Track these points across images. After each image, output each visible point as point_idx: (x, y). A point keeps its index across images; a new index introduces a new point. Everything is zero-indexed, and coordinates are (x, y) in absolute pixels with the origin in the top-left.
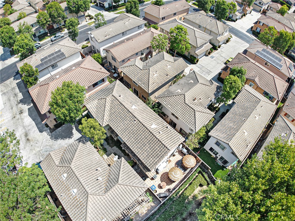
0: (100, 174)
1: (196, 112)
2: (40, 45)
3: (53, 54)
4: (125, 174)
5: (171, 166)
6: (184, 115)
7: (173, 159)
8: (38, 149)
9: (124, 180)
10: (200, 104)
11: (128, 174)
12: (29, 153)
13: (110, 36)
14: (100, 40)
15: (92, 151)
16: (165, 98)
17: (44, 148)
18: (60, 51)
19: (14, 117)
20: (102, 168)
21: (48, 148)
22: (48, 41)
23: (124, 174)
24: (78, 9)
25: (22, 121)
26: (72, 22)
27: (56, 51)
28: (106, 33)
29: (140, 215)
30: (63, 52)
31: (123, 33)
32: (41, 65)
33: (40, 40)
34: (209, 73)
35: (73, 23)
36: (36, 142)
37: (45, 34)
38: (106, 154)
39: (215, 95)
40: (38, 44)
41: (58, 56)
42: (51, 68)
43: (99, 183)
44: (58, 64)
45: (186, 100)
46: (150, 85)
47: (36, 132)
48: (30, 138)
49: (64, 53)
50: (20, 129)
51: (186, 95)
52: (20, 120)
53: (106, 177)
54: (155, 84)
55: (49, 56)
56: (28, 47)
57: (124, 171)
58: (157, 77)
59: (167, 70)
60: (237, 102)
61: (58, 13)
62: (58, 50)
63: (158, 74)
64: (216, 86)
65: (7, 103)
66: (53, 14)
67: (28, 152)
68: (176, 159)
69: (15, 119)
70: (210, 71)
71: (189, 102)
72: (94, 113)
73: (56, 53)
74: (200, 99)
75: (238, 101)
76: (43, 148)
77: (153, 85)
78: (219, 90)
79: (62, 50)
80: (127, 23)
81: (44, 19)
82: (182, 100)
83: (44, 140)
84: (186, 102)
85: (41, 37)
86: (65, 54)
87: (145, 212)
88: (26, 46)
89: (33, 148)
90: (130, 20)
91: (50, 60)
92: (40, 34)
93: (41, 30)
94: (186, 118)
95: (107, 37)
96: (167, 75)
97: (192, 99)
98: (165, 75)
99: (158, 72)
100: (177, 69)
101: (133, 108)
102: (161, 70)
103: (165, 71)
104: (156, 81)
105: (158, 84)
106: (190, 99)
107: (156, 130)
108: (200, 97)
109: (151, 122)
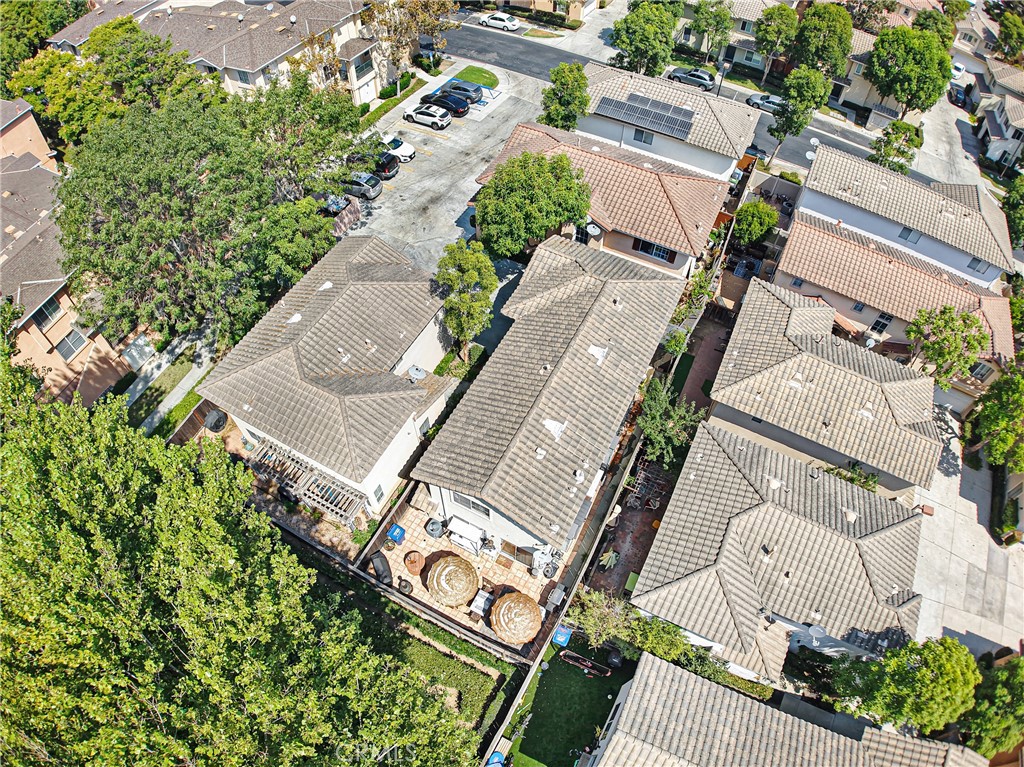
0: (358, 355)
1: (712, 570)
2: (711, 83)
3: (666, 107)
4: (377, 407)
5: (491, 574)
6: (678, 535)
7: (519, 574)
8: (410, 240)
9: (360, 411)
10: (764, 583)
11: (379, 416)
12: (392, 229)
13: (855, 200)
15: (419, 316)
16: (718, 448)
17: (420, 249)
18: (690, 114)
19: (467, 154)
21: (424, 255)
22: (741, 94)
24: (892, 80)
25: (466, 173)
26: (807, 84)
27: (684, 107)
28: (856, 183)
29: (314, 530)
30: (696, 124)
31: (907, 230)
32: (619, 105)
33: (729, 76)
34: (989, 614)
35: (808, 88)
36: (426, 226)
37: (754, 73)
38: (461, 383)
39: (849, 635)
40: (707, 77)
41: (671, 120)
42: (630, 133)
43: (332, 357)
44: (656, 139)
45: (745, 517)
46: (743, 385)
47: (452, 213)
48: (430, 212)
49: (694, 127)
50: (443, 181)
51: (763, 508)
52: (465, 169)
53: (357, 371)
54: (758, 398)
55: (656, 104)
56: (642, 46)
58: (792, 392)
59: (848, 416)
60: (867, 743)
61: (826, 44)
62: (689, 108)
63: (806, 391)
64: (896, 623)
65: (493, 120)
66: (810, 37)
67: (394, 226)
68: (522, 582)
69: (463, 158)
70: (1001, 613)
71: (746, 536)
72: (530, 275)
73: (678, 110)
74: (787, 575)
75: (874, 745)
76: (419, 247)
77: (752, 396)
78: (885, 644)
79: (698, 116)
81: (776, 30)
82: (739, 505)
83: (440, 240)
84: (735, 521)
85: (739, 73)
86: (692, 130)
87: (325, 540)
88: (641, 41)
89: (408, 228)
91: (646, 113)
92: (748, 63)
93: (757, 57)
94: (673, 547)
95: (845, 194)
96: (824, 423)
97: (766, 542)
98: (821, 418)
99: (813, 386)
100: (880, 449)
101: (593, 350)
102: (830, 394)
103: (836, 410)
104: (772, 397)
105: (767, 409)
106: (762, 531)
107: (541, 438)
108: (799, 573)
109: (568, 416)
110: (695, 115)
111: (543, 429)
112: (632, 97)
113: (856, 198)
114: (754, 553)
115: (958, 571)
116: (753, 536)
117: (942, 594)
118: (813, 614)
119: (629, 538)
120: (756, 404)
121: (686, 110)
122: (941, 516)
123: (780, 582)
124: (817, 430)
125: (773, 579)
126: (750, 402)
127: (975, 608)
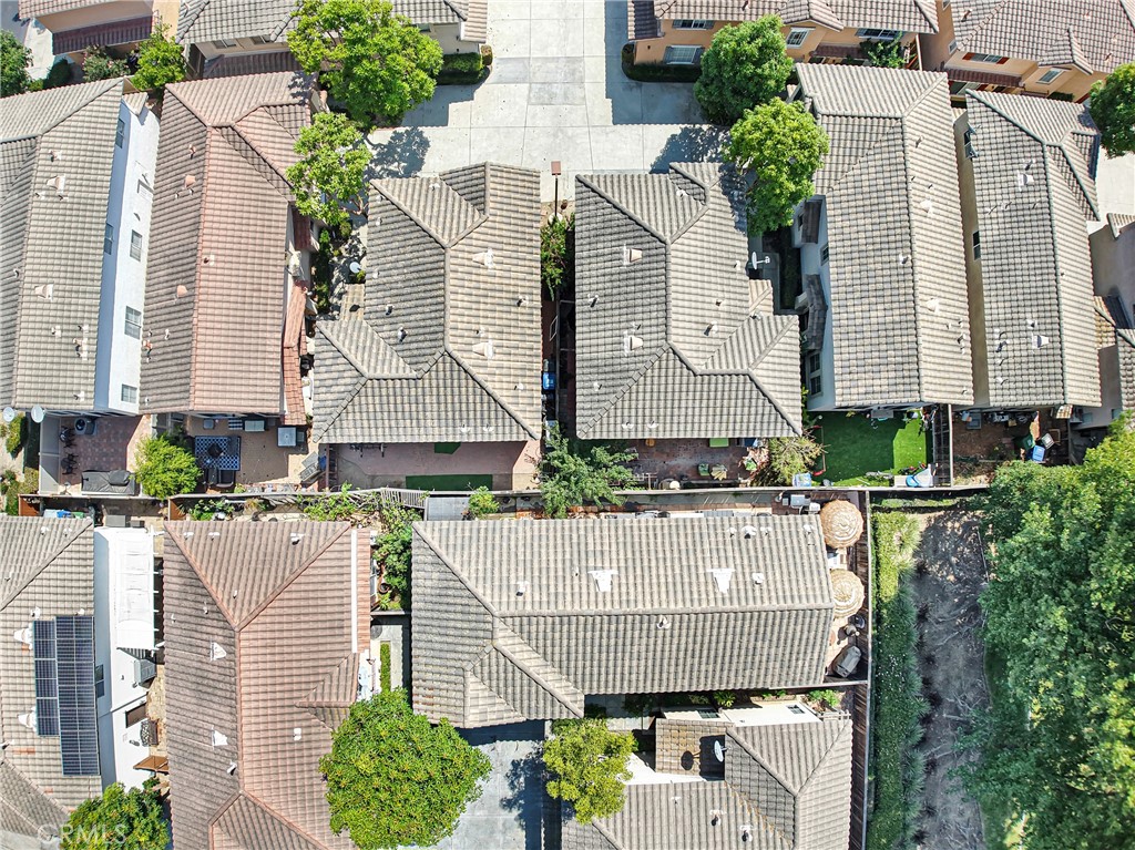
3: (42, 670)
14: (82, 395)
16: (612, 411)
18: (41, 629)
20: (717, 804)
23: (781, 763)
27: (29, 640)
30: (53, 612)
34: (578, 75)
41: (65, 650)
43: (755, 842)
45: (689, 361)
46: (512, 408)
49: (62, 613)
51: (676, 346)
53: (750, 809)
54: (521, 386)
55: (43, 687)
57: (773, 755)
58: (497, 350)
59: (497, 280)
63: (490, 335)
71: (705, 355)
73: (41, 649)
74: (718, 304)
77: (520, 394)
79: (38, 612)
80: (62, 179)
82: (678, 371)
84: (696, 369)
86: (69, 613)
90: (58, 154)
95: (85, 347)
96: (519, 305)
97: (701, 334)
98: (513, 309)
99: (482, 328)
100: (519, 235)
101: (605, 586)
102: (482, 306)
103: (498, 294)
104: (512, 372)
105: (528, 373)
106: (694, 340)
107: (742, 585)
108: (713, 293)
109: (701, 571)
110: (36, 618)
111: (734, 587)
112: (45, 728)
113: (85, 328)
114: (714, 342)
115: (543, 117)
116: (701, 348)
117: (578, 131)
118: (738, 269)
119: (673, 463)
120: (528, 387)
121: (36, 635)
122: (484, 144)
123: (726, 308)
124: (527, 311)
125: (726, 316)
126: (528, 394)
127: (578, 92)
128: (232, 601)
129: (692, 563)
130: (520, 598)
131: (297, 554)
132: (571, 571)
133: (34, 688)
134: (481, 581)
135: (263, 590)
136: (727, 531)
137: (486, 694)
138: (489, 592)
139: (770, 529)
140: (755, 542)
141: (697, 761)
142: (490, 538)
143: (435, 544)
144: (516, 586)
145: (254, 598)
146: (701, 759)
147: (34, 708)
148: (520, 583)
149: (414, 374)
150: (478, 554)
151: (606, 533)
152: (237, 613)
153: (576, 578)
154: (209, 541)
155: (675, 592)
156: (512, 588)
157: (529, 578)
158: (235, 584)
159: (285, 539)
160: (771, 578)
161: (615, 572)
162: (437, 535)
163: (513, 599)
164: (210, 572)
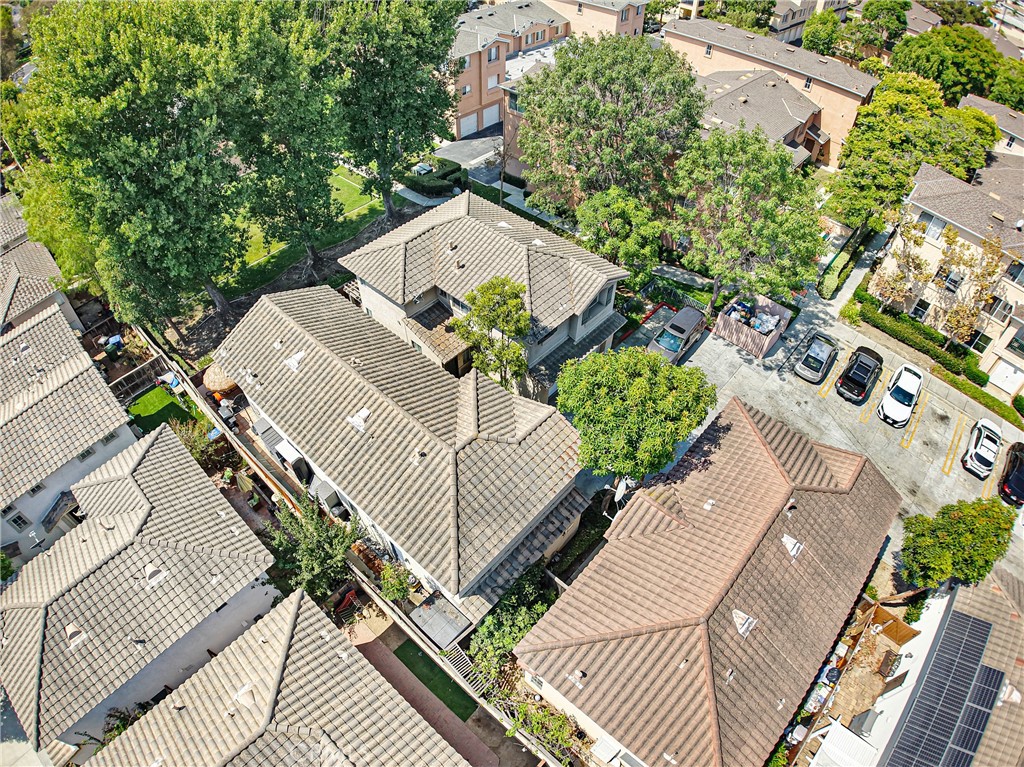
54: (261, 640)
55: (980, 721)
96: (183, 707)
98: (191, 708)
99: (226, 716)
101: (364, 413)
107: (289, 344)
109: (301, 375)
111: (296, 350)
112: (994, 678)
128: (691, 658)
129: (300, 385)
130: (426, 451)
131: (588, 659)
132: (374, 443)
133: (990, 726)
134: (443, 489)
135: (649, 647)
136: (261, 389)
137: (520, 420)
138: (444, 475)
139: (240, 370)
140: (255, 369)
141: (447, 322)
142: (406, 523)
143: (452, 556)
144: (420, 463)
145: (664, 644)
146: (443, 321)
147: (999, 704)
148: (416, 463)
149: (324, 740)
150: (426, 516)
151: (327, 453)
152: (693, 639)
153: (375, 435)
154: (682, 754)
155: (328, 374)
156: (425, 464)
157: (407, 462)
158: (678, 676)
159: (591, 688)
160: (273, 339)
161: (349, 419)
162: (444, 565)
163: (432, 454)
164: (701, 713)
